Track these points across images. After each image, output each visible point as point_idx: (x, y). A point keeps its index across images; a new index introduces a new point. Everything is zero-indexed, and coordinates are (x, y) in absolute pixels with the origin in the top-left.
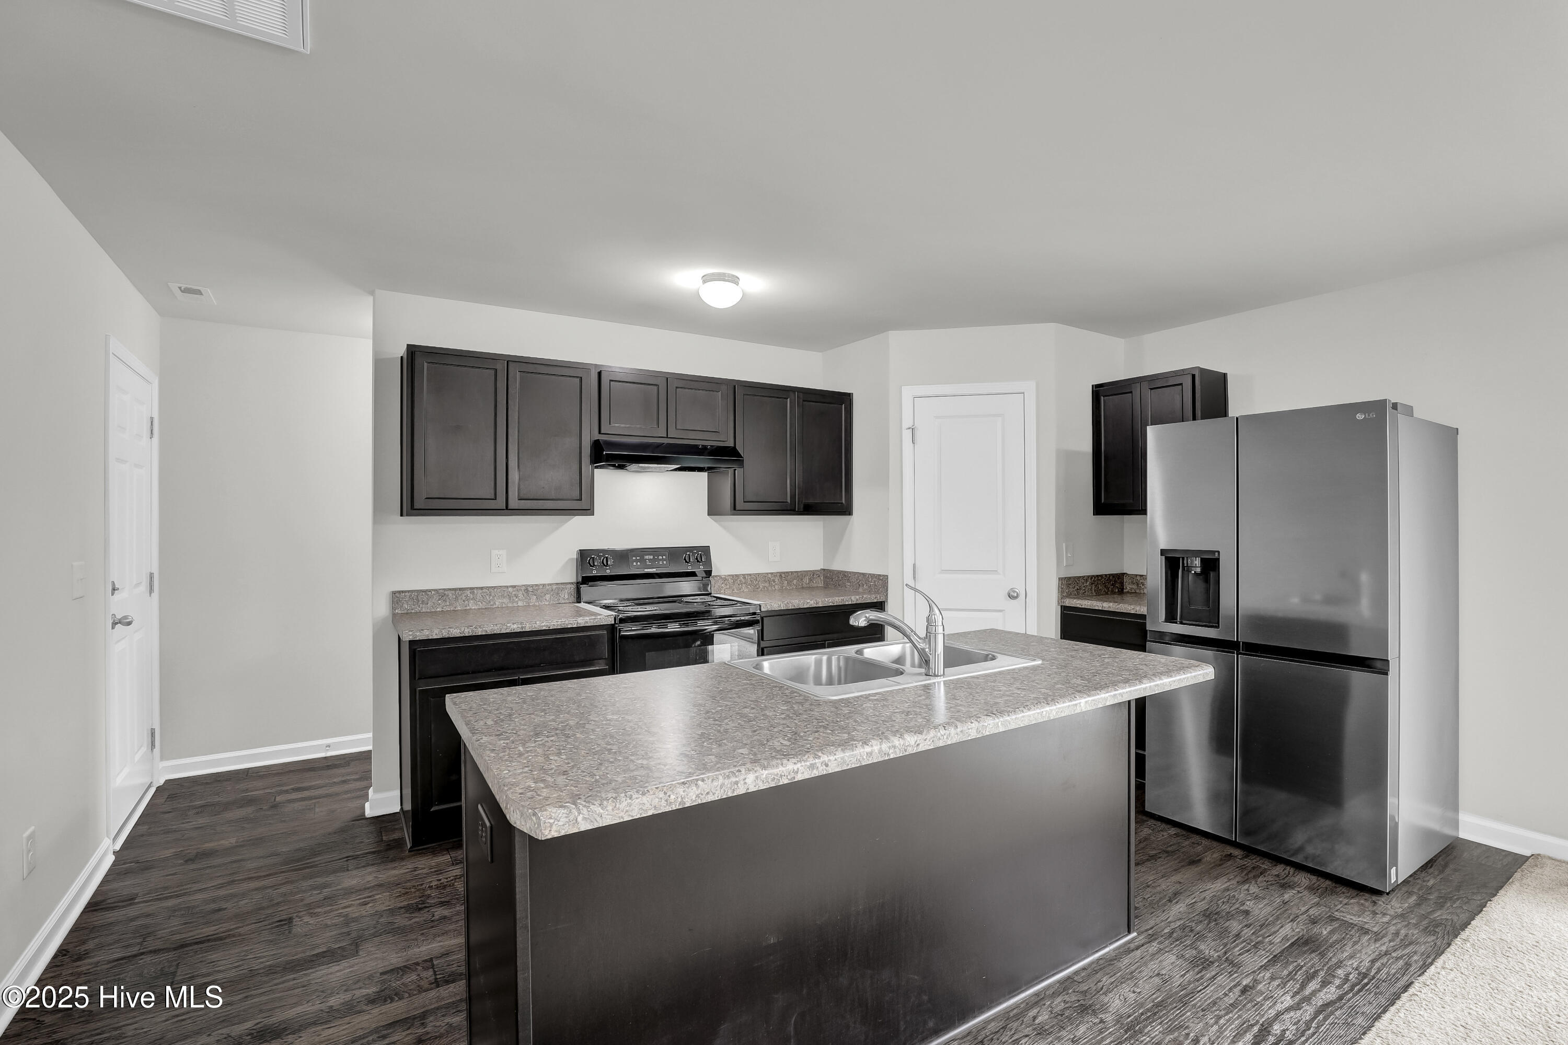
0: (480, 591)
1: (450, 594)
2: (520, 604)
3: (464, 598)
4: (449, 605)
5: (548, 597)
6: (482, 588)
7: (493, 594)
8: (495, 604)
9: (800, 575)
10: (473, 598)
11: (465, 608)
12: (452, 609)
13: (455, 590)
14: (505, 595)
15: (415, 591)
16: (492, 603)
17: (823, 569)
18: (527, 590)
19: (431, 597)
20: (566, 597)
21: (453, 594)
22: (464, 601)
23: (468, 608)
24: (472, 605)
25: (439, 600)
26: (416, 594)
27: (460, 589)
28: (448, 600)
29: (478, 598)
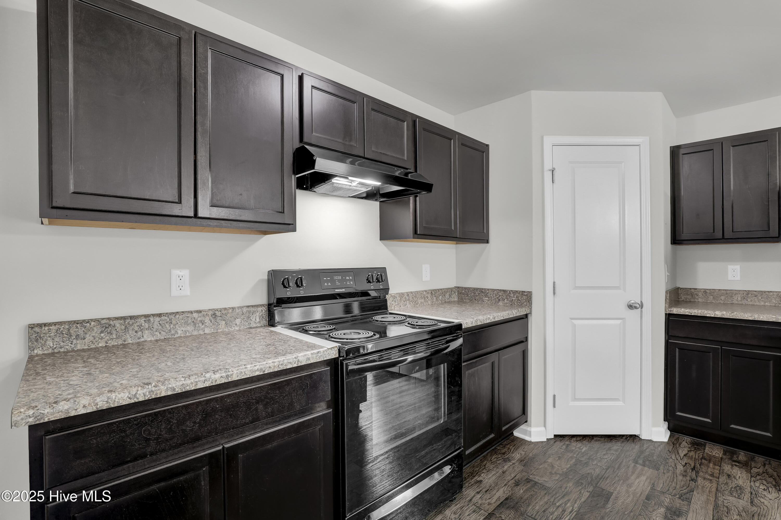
0: (158, 319)
1: (117, 324)
2: (207, 331)
3: (136, 328)
4: (117, 338)
5: (238, 321)
6: (160, 315)
7: (174, 322)
8: (176, 332)
9: (443, 292)
10: (149, 327)
11: (138, 341)
12: (120, 342)
13: (124, 318)
14: (189, 322)
15: (64, 323)
16: (173, 332)
17: (457, 287)
18: (214, 315)
19: (91, 329)
20: (258, 320)
21: (121, 324)
22: (136, 332)
23: (142, 340)
24: (147, 337)
25: (102, 332)
26: (67, 327)
27: (131, 317)
28: (114, 332)
29: (155, 327)
